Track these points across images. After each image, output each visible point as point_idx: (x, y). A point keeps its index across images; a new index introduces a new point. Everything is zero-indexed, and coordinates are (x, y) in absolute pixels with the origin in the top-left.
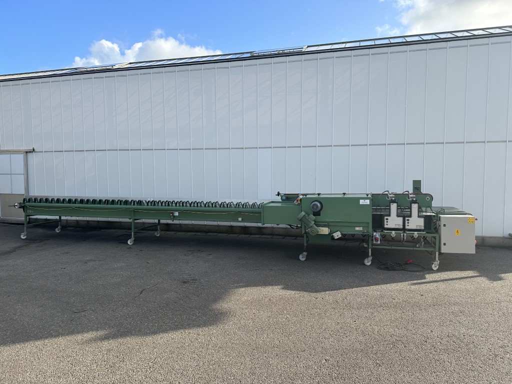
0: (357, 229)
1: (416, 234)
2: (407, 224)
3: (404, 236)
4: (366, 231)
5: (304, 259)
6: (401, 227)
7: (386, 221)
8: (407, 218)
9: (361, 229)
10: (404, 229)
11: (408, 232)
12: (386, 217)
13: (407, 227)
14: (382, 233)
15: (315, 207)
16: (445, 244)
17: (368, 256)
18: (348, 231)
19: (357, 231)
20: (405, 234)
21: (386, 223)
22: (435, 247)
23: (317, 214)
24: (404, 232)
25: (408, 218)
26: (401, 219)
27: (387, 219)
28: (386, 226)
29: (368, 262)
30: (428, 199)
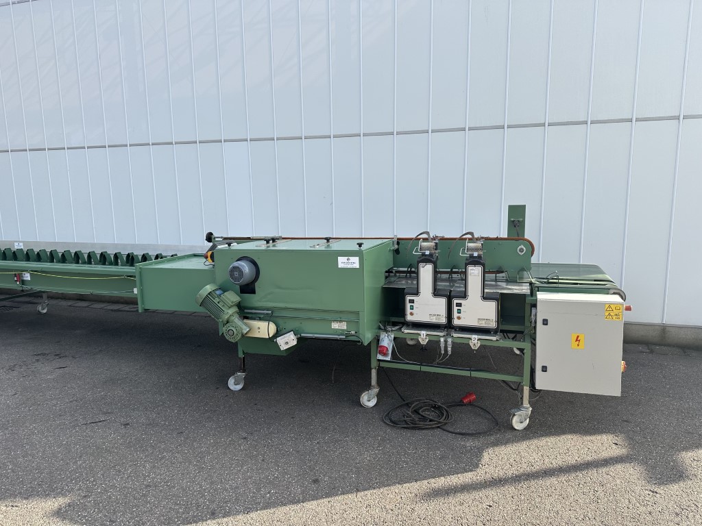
0: (335, 326)
1: (475, 341)
2: (455, 315)
3: (446, 342)
4: (353, 332)
5: (239, 387)
6: (443, 320)
7: (408, 305)
8: (455, 301)
9: (344, 326)
10: (449, 326)
11: (455, 335)
12: (408, 298)
13: (456, 322)
14: (399, 335)
15: (236, 274)
16: (544, 369)
18: (314, 331)
19: (336, 331)
20: (450, 340)
21: (408, 311)
22: (521, 374)
23: (248, 288)
24: (448, 335)
25: (459, 301)
26: (443, 302)
27: (412, 301)
28: (409, 318)
29: (369, 400)
30: (521, 250)
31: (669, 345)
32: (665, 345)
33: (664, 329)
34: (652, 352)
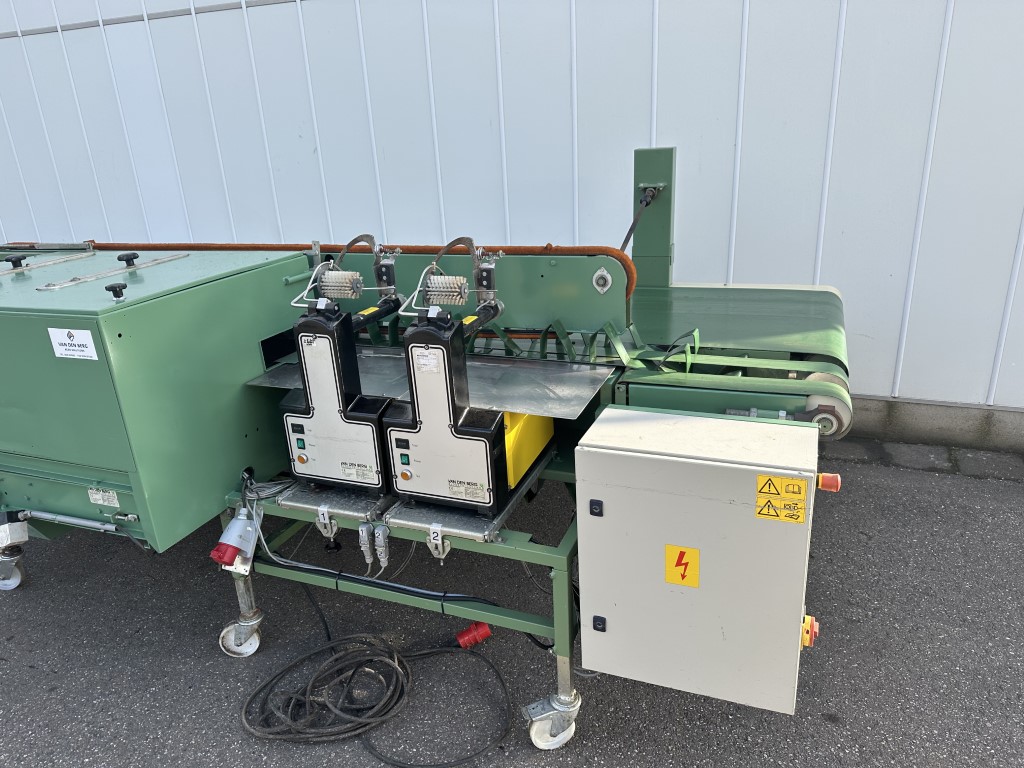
1: (436, 532)
2: (398, 468)
3: (372, 536)
4: (132, 517)
5: (12, 583)
6: (373, 479)
7: (293, 437)
8: (397, 433)
9: (113, 500)
11: (392, 521)
12: (291, 420)
13: (401, 485)
14: (275, 511)
16: (600, 624)
17: (234, 615)
20: (381, 533)
21: (296, 452)
22: (548, 618)
24: (380, 518)
25: (403, 436)
26: (365, 433)
27: (299, 429)
28: (299, 468)
29: (242, 640)
30: (603, 281)
31: (996, 450)
32: (988, 449)
33: (988, 417)
34: (955, 469)
